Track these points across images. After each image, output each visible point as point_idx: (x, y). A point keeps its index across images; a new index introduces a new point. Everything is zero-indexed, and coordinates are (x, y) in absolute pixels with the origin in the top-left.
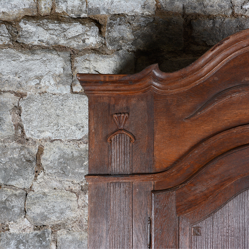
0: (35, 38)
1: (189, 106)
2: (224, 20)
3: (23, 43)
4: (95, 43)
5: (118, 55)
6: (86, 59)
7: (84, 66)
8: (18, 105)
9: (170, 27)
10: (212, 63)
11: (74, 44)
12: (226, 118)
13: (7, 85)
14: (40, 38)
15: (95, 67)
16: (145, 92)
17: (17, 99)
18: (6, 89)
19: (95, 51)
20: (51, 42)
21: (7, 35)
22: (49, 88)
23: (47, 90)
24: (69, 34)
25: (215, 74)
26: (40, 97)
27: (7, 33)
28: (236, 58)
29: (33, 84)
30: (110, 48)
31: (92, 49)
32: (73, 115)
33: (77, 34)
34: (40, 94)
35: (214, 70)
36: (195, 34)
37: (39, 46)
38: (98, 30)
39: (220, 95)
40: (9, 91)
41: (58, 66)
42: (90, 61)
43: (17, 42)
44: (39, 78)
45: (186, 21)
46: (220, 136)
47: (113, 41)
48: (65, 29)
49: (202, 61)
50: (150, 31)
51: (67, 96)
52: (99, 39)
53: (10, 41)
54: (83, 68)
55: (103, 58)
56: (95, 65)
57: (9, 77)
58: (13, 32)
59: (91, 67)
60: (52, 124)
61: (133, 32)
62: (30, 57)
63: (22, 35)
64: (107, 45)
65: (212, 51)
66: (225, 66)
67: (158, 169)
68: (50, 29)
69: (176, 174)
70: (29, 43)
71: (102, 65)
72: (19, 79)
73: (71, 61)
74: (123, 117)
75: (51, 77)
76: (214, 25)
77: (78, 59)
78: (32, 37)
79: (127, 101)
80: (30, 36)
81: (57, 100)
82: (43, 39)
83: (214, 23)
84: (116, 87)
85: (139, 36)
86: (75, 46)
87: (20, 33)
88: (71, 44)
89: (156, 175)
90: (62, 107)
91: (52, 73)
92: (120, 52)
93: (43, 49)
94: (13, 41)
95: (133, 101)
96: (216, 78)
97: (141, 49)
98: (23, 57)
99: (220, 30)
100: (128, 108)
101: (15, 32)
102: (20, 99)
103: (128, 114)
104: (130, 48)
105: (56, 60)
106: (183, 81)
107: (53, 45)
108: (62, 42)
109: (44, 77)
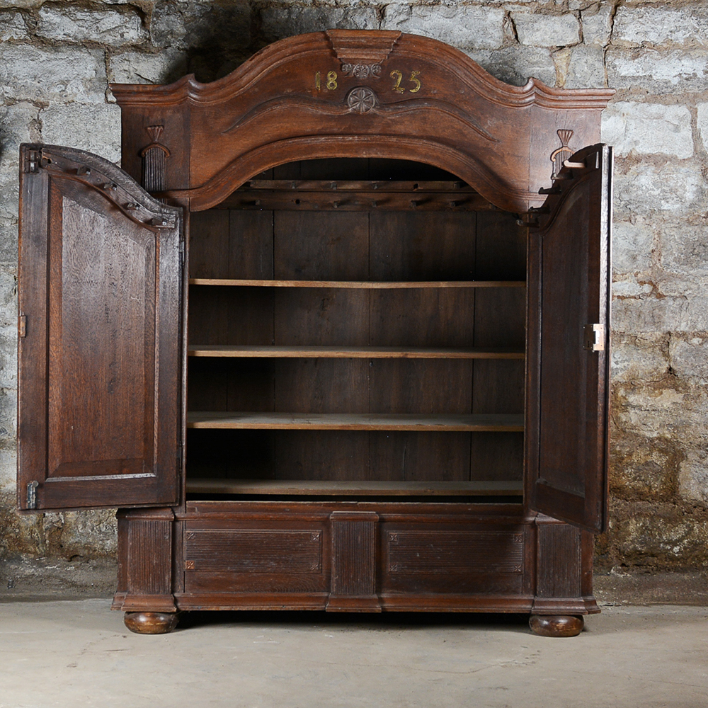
0: (59, 31)
1: (227, 118)
2: (302, 10)
3: (44, 38)
4: (137, 37)
5: (166, 54)
6: (125, 59)
7: (122, 69)
8: (38, 118)
9: (233, 18)
10: (252, 74)
11: (109, 39)
12: (266, 132)
13: (23, 92)
14: (66, 31)
15: (137, 70)
16: (181, 103)
17: (37, 110)
18: (23, 97)
19: (136, 48)
20: (80, 36)
21: (23, 27)
22: (78, 95)
23: (75, 99)
24: (103, 26)
25: (256, 85)
26: (65, 108)
27: (23, 24)
28: (278, 67)
29: (57, 90)
30: (156, 45)
31: (133, 46)
32: (108, 131)
33: (114, 27)
34: (66, 103)
35: (254, 81)
36: (264, 28)
37: (64, 41)
38: (140, 21)
39: (260, 107)
40: (27, 100)
41: (88, 68)
42: (129, 61)
43: (35, 35)
44: (65, 83)
45: (254, 11)
46: (259, 151)
47: (160, 36)
48: (98, 19)
49: (239, 72)
50: (207, 23)
51: (101, 107)
52: (141, 33)
53: (27, 35)
54: (121, 71)
55: (147, 57)
56: (136, 67)
57: (26, 82)
58: (30, 22)
59: (131, 69)
60: (81, 143)
61: (185, 24)
62: (53, 56)
63: (42, 27)
64: (152, 40)
65: (251, 60)
66: (267, 76)
67: (193, 185)
68: (78, 20)
69: (212, 190)
70: (51, 37)
71: (145, 67)
72: (38, 85)
73: (105, 62)
74: (158, 130)
75: (79, 82)
76: (289, 16)
77: (114, 58)
78: (55, 30)
79: (162, 112)
80: (53, 28)
81: (88, 111)
82: (70, 32)
83: (290, 13)
84: (150, 97)
85: (193, 29)
86: (111, 41)
87: (40, 25)
88: (106, 39)
89: (191, 191)
90: (93, 121)
91: (81, 77)
92: (169, 49)
93: (69, 45)
94: (31, 34)
95: (169, 113)
96: (256, 90)
97: (196, 46)
98: (44, 56)
99: (297, 23)
100: (163, 120)
101: (33, 22)
102: (40, 110)
103: (163, 127)
104: (182, 45)
105: (87, 60)
106: (221, 93)
107: (83, 40)
108: (94, 37)
109: (72, 82)
